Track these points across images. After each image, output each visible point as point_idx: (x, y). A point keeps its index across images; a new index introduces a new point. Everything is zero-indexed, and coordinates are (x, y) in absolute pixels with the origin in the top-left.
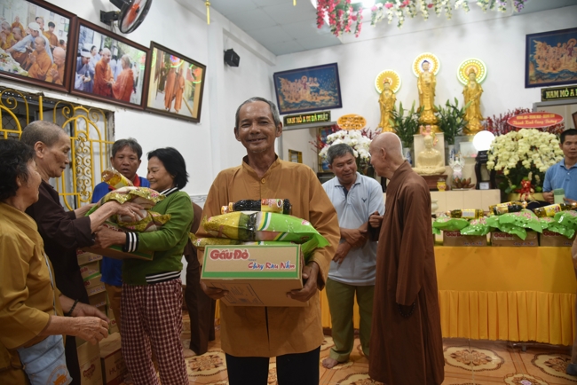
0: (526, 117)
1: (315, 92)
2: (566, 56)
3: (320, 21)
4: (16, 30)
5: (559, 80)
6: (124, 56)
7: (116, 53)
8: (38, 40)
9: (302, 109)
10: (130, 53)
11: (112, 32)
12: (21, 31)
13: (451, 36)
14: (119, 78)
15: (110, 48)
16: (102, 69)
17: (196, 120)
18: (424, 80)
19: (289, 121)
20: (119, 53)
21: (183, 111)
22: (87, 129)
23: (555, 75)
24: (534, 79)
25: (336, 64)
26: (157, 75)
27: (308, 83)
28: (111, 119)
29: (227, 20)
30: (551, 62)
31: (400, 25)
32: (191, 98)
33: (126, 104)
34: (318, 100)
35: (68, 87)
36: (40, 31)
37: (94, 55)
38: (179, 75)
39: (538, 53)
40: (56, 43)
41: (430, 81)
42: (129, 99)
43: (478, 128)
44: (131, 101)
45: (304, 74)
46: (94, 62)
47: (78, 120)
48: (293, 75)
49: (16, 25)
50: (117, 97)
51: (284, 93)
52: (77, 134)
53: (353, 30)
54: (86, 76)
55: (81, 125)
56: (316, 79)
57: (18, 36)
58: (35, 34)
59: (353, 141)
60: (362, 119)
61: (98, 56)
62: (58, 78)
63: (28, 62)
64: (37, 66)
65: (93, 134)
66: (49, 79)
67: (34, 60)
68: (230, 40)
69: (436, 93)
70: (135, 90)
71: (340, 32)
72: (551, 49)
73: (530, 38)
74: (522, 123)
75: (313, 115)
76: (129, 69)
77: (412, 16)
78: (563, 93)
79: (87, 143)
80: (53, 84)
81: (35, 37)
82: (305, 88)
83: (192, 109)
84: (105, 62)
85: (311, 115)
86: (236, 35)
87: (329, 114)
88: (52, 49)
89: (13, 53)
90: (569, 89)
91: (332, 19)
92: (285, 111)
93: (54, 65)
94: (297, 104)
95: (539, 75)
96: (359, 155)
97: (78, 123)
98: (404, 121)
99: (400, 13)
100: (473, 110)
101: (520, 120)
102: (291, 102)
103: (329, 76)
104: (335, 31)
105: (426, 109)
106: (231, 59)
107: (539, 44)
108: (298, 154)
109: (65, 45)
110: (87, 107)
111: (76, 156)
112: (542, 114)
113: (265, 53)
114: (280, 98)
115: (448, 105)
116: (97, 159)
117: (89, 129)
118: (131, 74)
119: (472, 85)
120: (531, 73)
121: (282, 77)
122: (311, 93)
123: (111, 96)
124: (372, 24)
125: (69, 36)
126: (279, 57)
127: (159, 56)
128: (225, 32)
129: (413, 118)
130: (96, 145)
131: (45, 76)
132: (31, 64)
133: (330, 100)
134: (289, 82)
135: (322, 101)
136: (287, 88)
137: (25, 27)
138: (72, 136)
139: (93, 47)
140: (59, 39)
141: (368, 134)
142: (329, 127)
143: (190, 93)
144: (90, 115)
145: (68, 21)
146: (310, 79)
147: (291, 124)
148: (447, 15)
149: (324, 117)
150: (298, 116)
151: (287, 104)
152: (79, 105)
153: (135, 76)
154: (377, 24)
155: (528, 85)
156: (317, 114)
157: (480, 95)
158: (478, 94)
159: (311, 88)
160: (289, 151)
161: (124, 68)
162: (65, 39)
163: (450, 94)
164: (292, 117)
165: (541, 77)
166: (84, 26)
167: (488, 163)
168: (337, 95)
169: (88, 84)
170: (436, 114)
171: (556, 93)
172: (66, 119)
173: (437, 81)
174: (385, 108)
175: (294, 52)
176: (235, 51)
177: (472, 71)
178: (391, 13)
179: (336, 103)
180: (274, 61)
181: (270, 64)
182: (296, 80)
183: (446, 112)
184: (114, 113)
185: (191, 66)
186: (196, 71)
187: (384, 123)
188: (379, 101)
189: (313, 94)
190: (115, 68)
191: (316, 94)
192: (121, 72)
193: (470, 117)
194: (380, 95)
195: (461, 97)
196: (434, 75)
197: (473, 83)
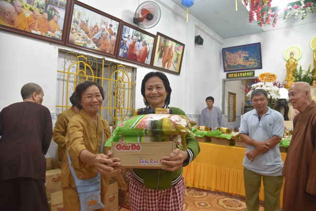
1: (246, 59)
3: (251, 19)
4: (96, 29)
6: (143, 40)
7: (139, 38)
8: (105, 33)
9: (237, 69)
11: (138, 28)
12: (98, 29)
14: (140, 51)
15: (137, 36)
16: (132, 46)
17: (178, 73)
19: (230, 76)
20: (141, 38)
21: (171, 68)
22: (123, 76)
25: (259, 44)
26: (159, 49)
27: (242, 55)
28: (135, 71)
29: (198, 20)
31: (303, 18)
32: (176, 61)
33: (142, 64)
34: (247, 64)
35: (116, 55)
36: (106, 29)
37: (129, 39)
38: (170, 50)
40: (112, 34)
42: (144, 61)
44: (145, 63)
45: (240, 49)
46: (129, 43)
47: (119, 71)
48: (233, 50)
49: (96, 26)
50: (138, 60)
51: (228, 60)
52: (118, 79)
53: (271, 23)
54: (125, 50)
55: (120, 74)
56: (247, 52)
57: (96, 31)
58: (103, 30)
59: (268, 88)
60: (274, 75)
61: (131, 40)
62: (112, 51)
63: (99, 43)
64: (103, 45)
65: (126, 79)
66: (108, 52)
67: (102, 42)
68: (199, 31)
70: (148, 57)
71: (263, 25)
75: (244, 72)
76: (145, 46)
77: (312, 12)
79: (123, 83)
80: (109, 54)
81: (103, 31)
82: (240, 57)
83: (176, 68)
84: (134, 43)
85: (243, 72)
86: (202, 28)
87: (254, 72)
88: (110, 37)
89: (93, 40)
91: (258, 17)
92: (228, 70)
93: (110, 44)
94: (235, 66)
96: (271, 97)
97: (119, 73)
98: (302, 77)
99: (304, 11)
102: (232, 65)
103: (255, 51)
104: (260, 24)
106: (199, 41)
108: (234, 95)
109: (116, 35)
110: (124, 65)
111: (117, 89)
113: (218, 37)
114: (225, 62)
116: (127, 91)
117: (124, 76)
118: (146, 49)
121: (227, 51)
122: (243, 60)
123: (136, 60)
124: (284, 19)
125: (118, 31)
126: (226, 40)
127: (161, 39)
128: (196, 26)
129: (309, 75)
130: (126, 84)
131: (106, 50)
132: (100, 44)
133: (255, 64)
134: (231, 54)
135: (250, 65)
136: (230, 57)
137: (99, 27)
138: (116, 79)
139: (129, 35)
140: (114, 32)
141: (278, 85)
142: (253, 80)
143: (176, 59)
144: (125, 69)
145: (118, 23)
146: (243, 52)
147: (231, 78)
149: (251, 74)
150: (235, 73)
151: (229, 66)
152: (120, 64)
153: (148, 50)
154: (288, 18)
156: (247, 72)
159: (244, 57)
160: (229, 92)
161: (143, 46)
162: (116, 32)
164: (231, 73)
166: (126, 25)
168: (259, 61)
169: (125, 54)
172: (114, 71)
174: (289, 69)
175: (234, 37)
176: (201, 36)
178: (298, 11)
179: (259, 66)
180: (222, 42)
181: (221, 44)
182: (235, 53)
184: (136, 68)
185: (177, 45)
186: (180, 47)
187: (289, 78)
188: (286, 65)
189: (245, 60)
190: (139, 46)
191: (247, 61)
192: (142, 48)
194: (287, 61)
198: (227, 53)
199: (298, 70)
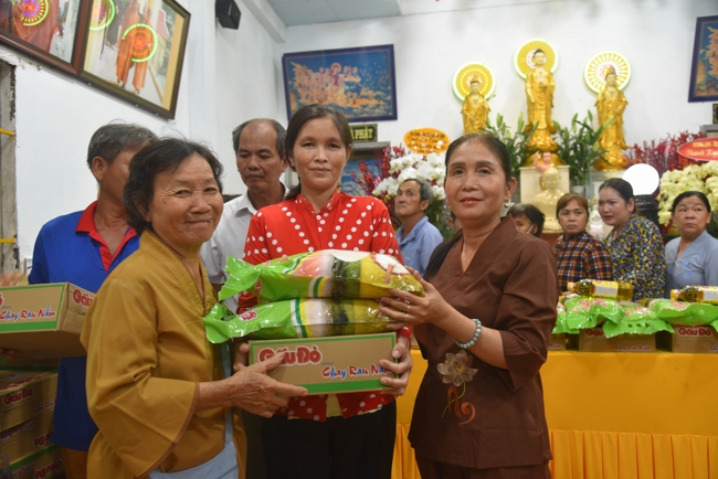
0: (708, 144)
1: (353, 91)
17: (168, 114)
18: (538, 81)
21: (148, 93)
24: (703, 88)
25: (391, 47)
26: (104, 9)
27: (341, 76)
32: (162, 71)
33: (41, 55)
34: (357, 105)
38: (144, 20)
39: (712, 47)
41: (545, 82)
42: (49, 47)
43: (620, 161)
45: (336, 60)
48: (315, 60)
50: (21, 34)
51: (299, 90)
56: (355, 70)
60: (443, 136)
69: (554, 103)
70: (61, 29)
73: (703, 23)
74: (702, 153)
82: (336, 83)
83: (162, 92)
87: (374, 129)
95: (712, 82)
100: (612, 132)
101: (699, 149)
103: (380, 65)
105: (539, 127)
107: (715, 33)
113: (271, 17)
114: (292, 97)
115: (575, 121)
119: (612, 93)
120: (700, 79)
121: (296, 62)
122: (346, 92)
123: (11, 31)
126: (290, 28)
133: (378, 106)
134: (310, 72)
135: (364, 106)
136: (305, 81)
143: (161, 61)
146: (346, 68)
149: (366, 133)
155: (693, 98)
156: (354, 129)
157: (624, 108)
158: (620, 107)
159: (348, 84)
163: (574, 109)
165: (714, 86)
167: (660, 214)
168: (389, 98)
170: (553, 136)
173: (556, 82)
174: (472, 122)
175: (317, 23)
177: (612, 71)
179: (388, 111)
180: (283, 35)
181: (277, 39)
182: (322, 69)
183: (572, 134)
184: (14, 67)
185: (164, 8)
186: (174, 19)
188: (462, 112)
189: (350, 94)
191: (355, 95)
193: (608, 143)
194: (463, 103)
195: (594, 112)
196: (551, 74)
197: (612, 89)
198: (298, 68)
199: (493, 123)
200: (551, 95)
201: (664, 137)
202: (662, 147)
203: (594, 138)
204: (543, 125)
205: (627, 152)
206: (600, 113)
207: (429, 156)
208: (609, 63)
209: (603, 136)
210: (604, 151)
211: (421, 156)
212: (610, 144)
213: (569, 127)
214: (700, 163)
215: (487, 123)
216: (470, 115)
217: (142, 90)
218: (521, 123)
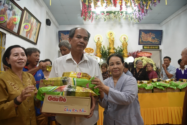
0: (142, 53)
2: (149, 37)
3: (82, 15)
5: (147, 44)
6: (13, 10)
7: (10, 7)
10: (16, 9)
13: (118, 27)
14: (10, 19)
17: (35, 44)
18: (111, 39)
20: (12, 7)
21: (32, 39)
23: (146, 42)
26: (25, 22)
28: (4, 37)
29: (48, 8)
30: (145, 38)
31: (105, 20)
32: (35, 34)
37: (1, 5)
38: (32, 24)
39: (142, 35)
42: (13, 30)
51: (62, 39)
60: (93, 49)
61: (3, 6)
69: (114, 43)
70: (16, 26)
72: (146, 35)
73: (140, 31)
74: (141, 55)
77: (109, 19)
78: (148, 48)
83: (35, 39)
84: (5, 10)
86: (50, 15)
90: (149, 46)
95: (142, 41)
98: (104, 52)
99: (106, 17)
100: (125, 50)
101: (141, 54)
106: (48, 22)
107: (142, 33)
112: (147, 53)
113: (56, 23)
114: (60, 40)
115: (118, 47)
118: (15, 18)
120: (140, 41)
121: (61, 33)
123: (6, 27)
124: (96, 19)
126: (60, 25)
127: (26, 14)
128: (47, 13)
129: (107, 51)
134: (64, 35)
136: (63, 37)
139: (1, 1)
143: (35, 32)
148: (119, 20)
153: (16, 20)
154: (98, 19)
155: (139, 44)
158: (126, 45)
161: (13, 15)
163: (118, 45)
171: (146, 47)
174: (98, 47)
175: (66, 25)
177: (125, 38)
178: (103, 16)
180: (59, 27)
181: (57, 28)
182: (67, 34)
183: (118, 50)
184: (6, 34)
185: (36, 22)
186: (38, 24)
187: (98, 52)
188: (96, 45)
190: (9, 14)
192: (11, 16)
193: (124, 52)
194: (96, 43)
195: (122, 46)
196: (114, 38)
197: (125, 42)
198: (62, 34)
199: (102, 47)
200: (114, 42)
201: (135, 51)
202: (134, 53)
203: (122, 51)
204: (112, 48)
205: (128, 54)
206: (123, 46)
207: (90, 54)
208: (124, 36)
209: (124, 50)
210: (124, 53)
211: (88, 54)
212: (125, 52)
213: (117, 49)
214: (141, 57)
215: (101, 47)
216: (98, 45)
217: (31, 39)
218: (108, 47)
